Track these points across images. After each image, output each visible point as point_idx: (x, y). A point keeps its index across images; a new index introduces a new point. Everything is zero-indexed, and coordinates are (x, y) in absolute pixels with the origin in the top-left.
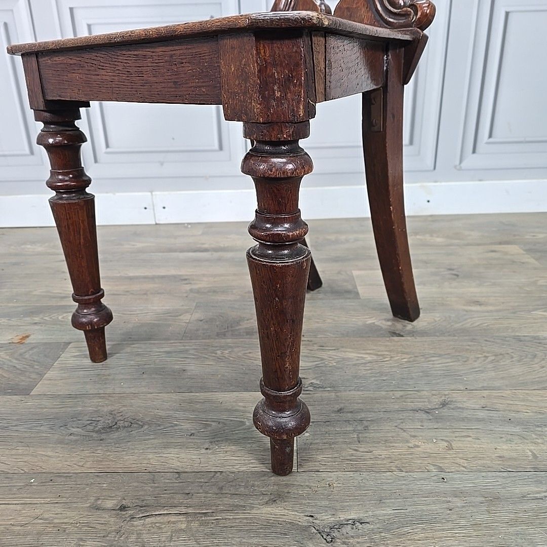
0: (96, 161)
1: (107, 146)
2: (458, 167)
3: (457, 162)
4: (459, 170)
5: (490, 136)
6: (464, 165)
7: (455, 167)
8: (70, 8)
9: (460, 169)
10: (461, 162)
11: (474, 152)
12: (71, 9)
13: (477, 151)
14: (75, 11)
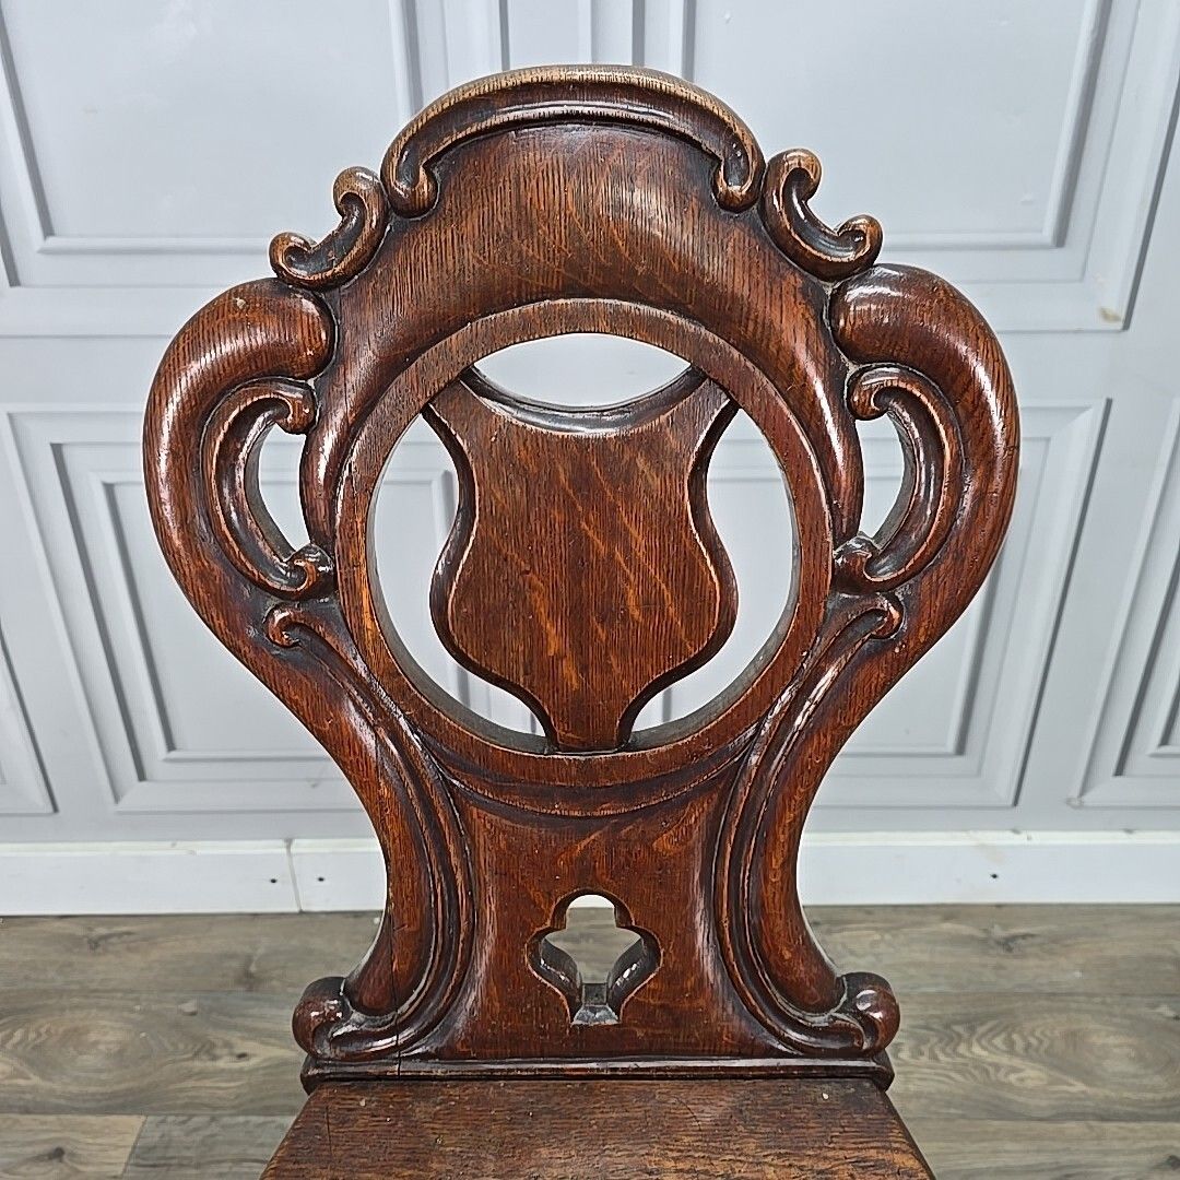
0: (142, 776)
1: (171, 746)
2: (1077, 803)
3: (1075, 792)
4: (1075, 807)
5: (1165, 741)
6: (1089, 798)
7: (1068, 801)
8: (53, 445)
9: (1081, 806)
10: (1083, 791)
11: (1119, 771)
12: (57, 449)
13: (1128, 769)
14: (66, 452)
